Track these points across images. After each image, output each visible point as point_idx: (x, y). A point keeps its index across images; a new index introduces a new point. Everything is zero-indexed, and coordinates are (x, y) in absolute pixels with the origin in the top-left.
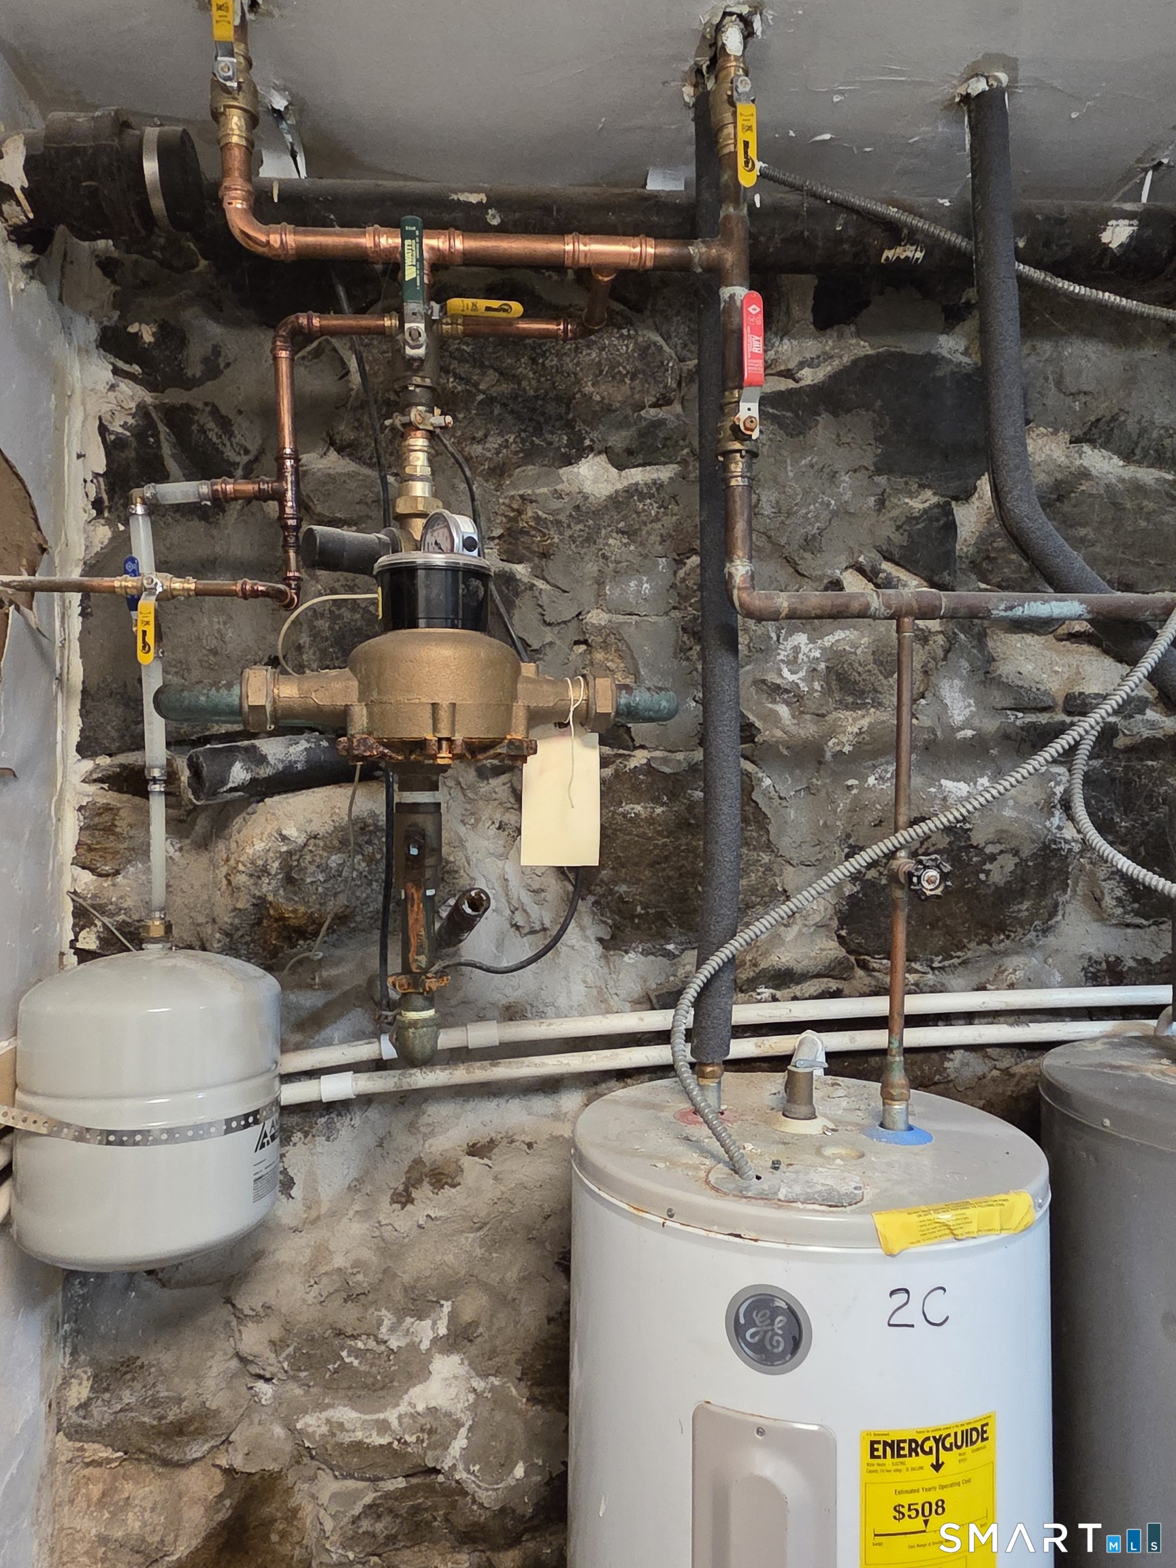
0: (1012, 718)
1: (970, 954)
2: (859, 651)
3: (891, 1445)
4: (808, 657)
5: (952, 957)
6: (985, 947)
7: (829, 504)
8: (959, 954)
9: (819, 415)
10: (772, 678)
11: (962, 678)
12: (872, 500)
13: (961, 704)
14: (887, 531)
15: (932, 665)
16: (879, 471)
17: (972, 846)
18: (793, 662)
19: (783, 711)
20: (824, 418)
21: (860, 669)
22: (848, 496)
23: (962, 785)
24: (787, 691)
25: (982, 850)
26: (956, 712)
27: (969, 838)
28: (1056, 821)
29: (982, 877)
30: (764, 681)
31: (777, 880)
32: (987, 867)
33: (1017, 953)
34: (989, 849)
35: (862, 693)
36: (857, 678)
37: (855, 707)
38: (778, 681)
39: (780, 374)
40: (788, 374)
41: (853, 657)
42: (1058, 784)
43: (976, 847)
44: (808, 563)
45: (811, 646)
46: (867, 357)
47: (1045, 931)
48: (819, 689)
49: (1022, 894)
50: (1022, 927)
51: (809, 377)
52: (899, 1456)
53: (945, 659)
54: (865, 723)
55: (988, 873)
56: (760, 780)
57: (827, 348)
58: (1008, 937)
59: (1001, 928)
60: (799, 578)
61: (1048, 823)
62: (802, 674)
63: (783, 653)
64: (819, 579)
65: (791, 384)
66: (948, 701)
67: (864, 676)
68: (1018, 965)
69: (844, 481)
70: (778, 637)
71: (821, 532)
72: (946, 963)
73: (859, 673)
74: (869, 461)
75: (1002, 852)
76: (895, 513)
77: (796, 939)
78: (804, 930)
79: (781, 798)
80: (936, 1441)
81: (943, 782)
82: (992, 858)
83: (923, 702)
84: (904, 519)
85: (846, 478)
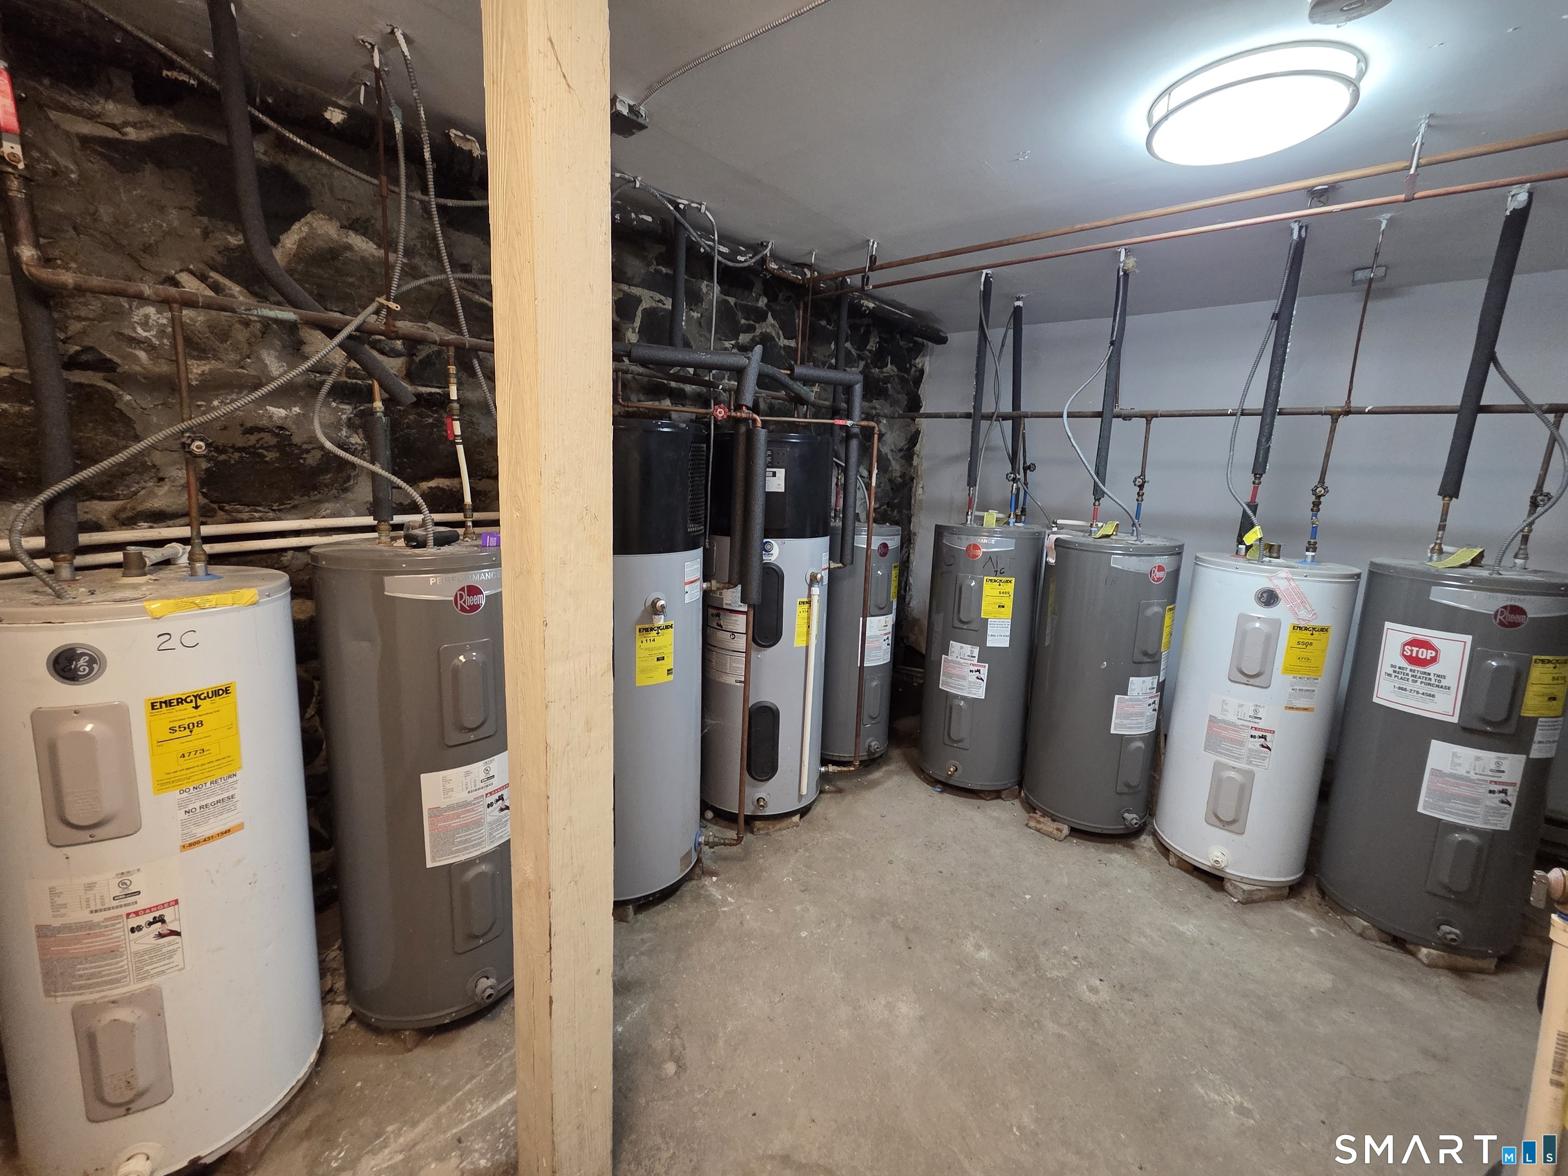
0: (313, 377)
1: (296, 502)
2: (197, 324)
3: (165, 702)
4: (157, 323)
5: (285, 504)
6: (306, 498)
7: (161, 226)
8: (289, 502)
9: (147, 164)
10: (128, 332)
11: (276, 350)
12: (198, 231)
13: (277, 365)
14: (210, 252)
15: (253, 340)
16: (200, 212)
17: (293, 444)
18: (145, 324)
19: (142, 355)
20: (149, 167)
21: (200, 336)
22: (176, 223)
23: (281, 410)
24: (144, 343)
25: (300, 447)
26: (273, 369)
27: (291, 440)
28: (344, 433)
29: (302, 461)
30: (122, 334)
31: (147, 459)
32: (305, 456)
33: (328, 501)
34: (305, 447)
35: (204, 351)
36: (199, 341)
37: (199, 358)
38: (134, 335)
39: (107, 125)
40: (113, 127)
41: (193, 327)
42: (344, 414)
43: (296, 445)
44: (147, 261)
45: (159, 316)
46: (183, 135)
47: (346, 490)
48: (168, 343)
49: (326, 471)
50: (327, 487)
51: (132, 134)
52: (170, 706)
53: (262, 338)
54: (206, 368)
55: (305, 459)
56: (121, 396)
57: (149, 119)
58: (319, 493)
59: (315, 488)
60: (142, 271)
61: (339, 434)
62: (153, 333)
63: (136, 317)
64: (156, 273)
65: (116, 135)
66: (268, 362)
67: (204, 340)
68: (329, 507)
69: (172, 213)
70: (131, 307)
71: (157, 242)
72: (281, 507)
73: (200, 339)
74: (191, 203)
75: (313, 448)
76: (217, 243)
77: (166, 494)
78: (173, 489)
79: (141, 408)
80: (195, 697)
81: (267, 407)
82: (308, 451)
83: (249, 360)
84: (223, 248)
85: (174, 212)
